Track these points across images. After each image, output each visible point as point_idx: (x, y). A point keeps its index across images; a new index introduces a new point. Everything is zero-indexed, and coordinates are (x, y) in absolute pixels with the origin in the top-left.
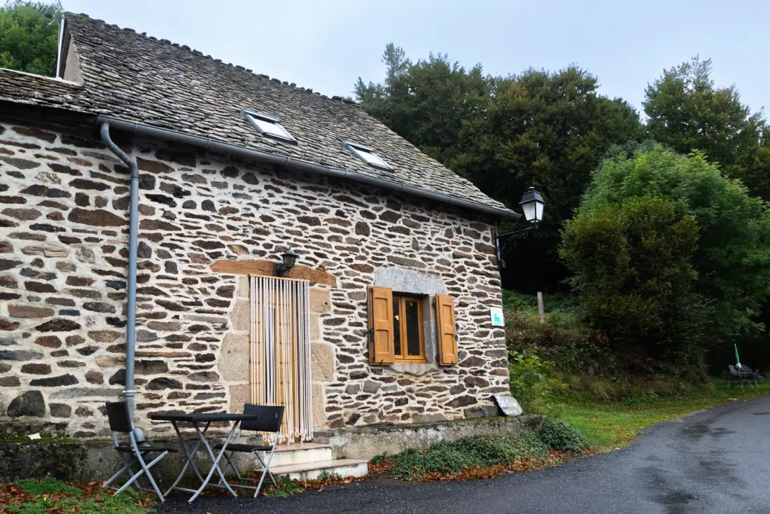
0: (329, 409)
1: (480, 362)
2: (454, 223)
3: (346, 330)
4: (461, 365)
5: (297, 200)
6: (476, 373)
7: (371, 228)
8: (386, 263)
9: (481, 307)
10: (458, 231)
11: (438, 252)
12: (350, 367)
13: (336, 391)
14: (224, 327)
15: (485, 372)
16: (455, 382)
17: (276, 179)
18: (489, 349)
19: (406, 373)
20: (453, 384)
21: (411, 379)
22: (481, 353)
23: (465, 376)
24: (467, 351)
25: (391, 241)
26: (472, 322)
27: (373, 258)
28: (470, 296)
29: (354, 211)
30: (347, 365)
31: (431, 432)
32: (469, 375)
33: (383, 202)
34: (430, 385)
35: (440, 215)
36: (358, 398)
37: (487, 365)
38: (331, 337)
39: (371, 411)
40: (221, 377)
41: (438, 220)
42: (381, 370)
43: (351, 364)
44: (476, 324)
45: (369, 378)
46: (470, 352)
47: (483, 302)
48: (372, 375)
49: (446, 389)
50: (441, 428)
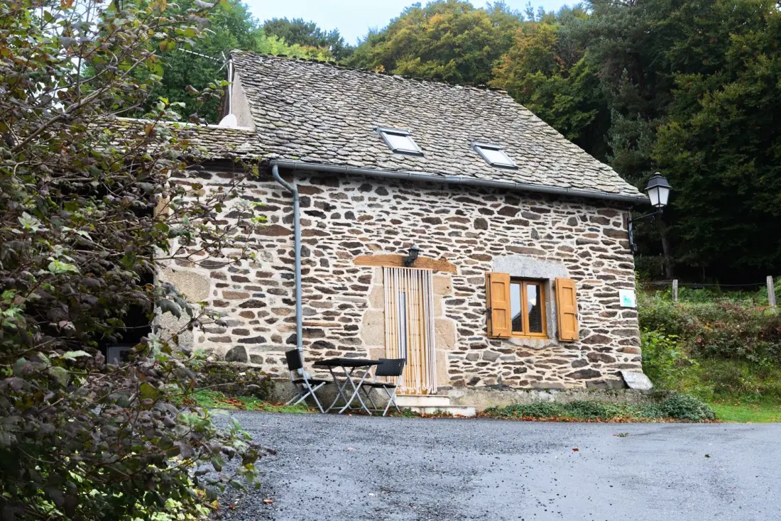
0: (451, 372)
1: (606, 340)
2: (579, 212)
3: (466, 309)
4: (583, 342)
5: (421, 205)
6: (601, 350)
7: (489, 222)
8: (504, 252)
9: (607, 289)
10: (584, 219)
11: (559, 240)
12: (470, 339)
13: (457, 357)
14: (364, 305)
15: (611, 349)
16: (577, 356)
17: (403, 189)
18: (616, 328)
19: (525, 346)
20: (574, 359)
21: (529, 352)
22: (607, 332)
23: (588, 352)
24: (591, 330)
25: (509, 233)
26: (597, 303)
27: (491, 248)
28: (595, 279)
29: (473, 210)
30: (467, 337)
31: (543, 395)
32: (592, 351)
33: (501, 199)
34: (550, 358)
35: (562, 206)
36: (478, 364)
37: (613, 342)
38: (452, 314)
39: (490, 376)
40: (363, 342)
41: (561, 210)
42: (500, 343)
43: (471, 337)
44: (601, 305)
45: (488, 349)
46: (594, 331)
47: (612, 285)
48: (490, 346)
49: (567, 362)
50: (554, 392)
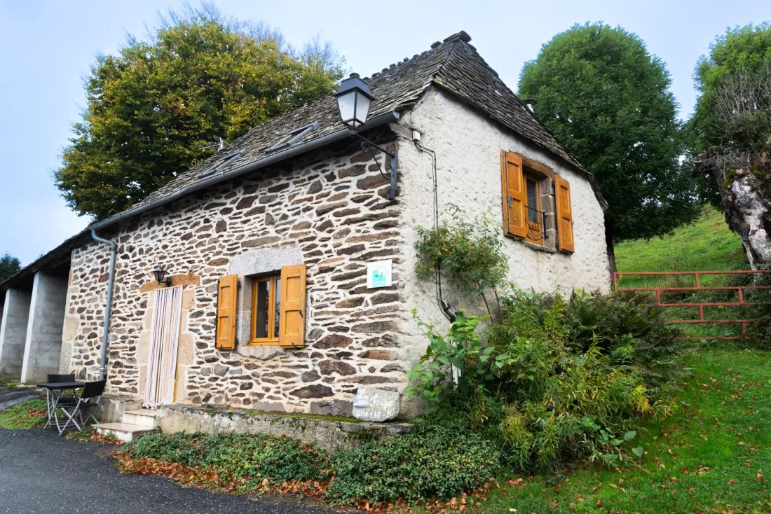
0: (191, 387)
1: (345, 341)
2: (323, 172)
3: (204, 320)
4: (315, 346)
5: (180, 225)
6: (340, 355)
7: (228, 221)
8: (240, 250)
9: (351, 267)
11: (296, 217)
12: (205, 353)
13: (195, 372)
14: (141, 328)
15: (351, 354)
16: (306, 367)
18: (358, 323)
19: (252, 357)
20: (304, 370)
21: (257, 364)
22: (346, 330)
23: (319, 360)
24: (325, 329)
25: (246, 227)
26: (335, 289)
27: (228, 250)
28: (336, 256)
30: (202, 351)
32: (326, 358)
33: (239, 192)
34: (276, 370)
35: (303, 172)
36: (210, 380)
37: (354, 344)
38: (193, 328)
39: (219, 392)
40: (138, 361)
41: (302, 178)
42: (228, 355)
43: (206, 350)
44: (340, 291)
45: (219, 362)
46: (329, 329)
47: (358, 259)
48: (222, 359)
49: (294, 375)
50: (237, 418)
